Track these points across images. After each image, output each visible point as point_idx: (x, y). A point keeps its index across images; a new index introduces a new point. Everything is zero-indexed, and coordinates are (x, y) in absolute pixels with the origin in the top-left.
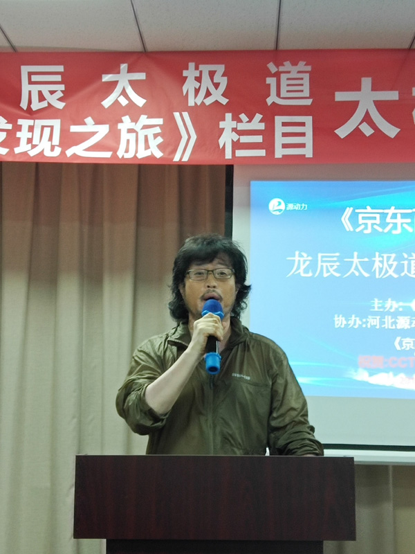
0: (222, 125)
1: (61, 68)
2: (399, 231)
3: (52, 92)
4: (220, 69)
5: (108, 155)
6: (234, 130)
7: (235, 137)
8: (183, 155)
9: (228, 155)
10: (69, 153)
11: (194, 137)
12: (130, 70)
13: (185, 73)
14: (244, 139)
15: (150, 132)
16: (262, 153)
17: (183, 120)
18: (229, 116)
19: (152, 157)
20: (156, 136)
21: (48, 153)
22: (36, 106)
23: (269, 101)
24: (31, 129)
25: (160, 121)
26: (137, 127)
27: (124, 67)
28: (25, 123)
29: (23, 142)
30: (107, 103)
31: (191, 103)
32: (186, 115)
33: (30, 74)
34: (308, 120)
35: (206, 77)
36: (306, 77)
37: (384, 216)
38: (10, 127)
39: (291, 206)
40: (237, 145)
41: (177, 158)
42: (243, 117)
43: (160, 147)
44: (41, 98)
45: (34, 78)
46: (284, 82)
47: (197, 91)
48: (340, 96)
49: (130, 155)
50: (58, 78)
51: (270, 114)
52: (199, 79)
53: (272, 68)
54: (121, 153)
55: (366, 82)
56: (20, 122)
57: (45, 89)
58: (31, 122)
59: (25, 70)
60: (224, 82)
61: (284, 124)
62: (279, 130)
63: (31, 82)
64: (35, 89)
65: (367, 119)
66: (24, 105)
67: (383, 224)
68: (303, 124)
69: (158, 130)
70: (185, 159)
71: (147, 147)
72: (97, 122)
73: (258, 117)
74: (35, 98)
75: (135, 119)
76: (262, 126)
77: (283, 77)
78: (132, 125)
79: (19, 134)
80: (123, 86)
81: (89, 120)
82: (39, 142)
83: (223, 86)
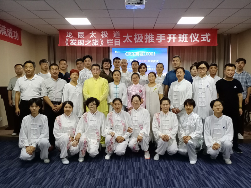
0: (107, 41)
1: (83, 32)
2: (133, 55)
3: (82, 36)
4: (107, 32)
5: (91, 45)
6: (109, 41)
8: (101, 45)
9: (108, 45)
10: (85, 45)
11: (103, 42)
12: (94, 32)
13: (102, 33)
14: (110, 43)
15: (97, 42)
16: (113, 45)
17: (101, 40)
18: (108, 39)
21: (82, 45)
22: (80, 38)
23: (114, 37)
24: (80, 41)
25: (98, 40)
26: (95, 41)
27: (93, 32)
29: (79, 43)
30: (90, 37)
34: (119, 40)
36: (119, 33)
37: (131, 53)
38: (77, 41)
39: (118, 52)
42: (110, 39)
43: (98, 44)
46: (116, 34)
47: (103, 36)
48: (124, 36)
50: (83, 34)
51: (114, 39)
52: (104, 34)
53: (114, 32)
54: (93, 45)
55: (128, 34)
59: (78, 33)
61: (116, 41)
64: (80, 35)
65: (128, 40)
66: (78, 38)
67: (131, 55)
71: (96, 44)
73: (112, 39)
76: (113, 41)
80: (93, 34)
81: (88, 40)
82: (81, 43)
83: (107, 35)
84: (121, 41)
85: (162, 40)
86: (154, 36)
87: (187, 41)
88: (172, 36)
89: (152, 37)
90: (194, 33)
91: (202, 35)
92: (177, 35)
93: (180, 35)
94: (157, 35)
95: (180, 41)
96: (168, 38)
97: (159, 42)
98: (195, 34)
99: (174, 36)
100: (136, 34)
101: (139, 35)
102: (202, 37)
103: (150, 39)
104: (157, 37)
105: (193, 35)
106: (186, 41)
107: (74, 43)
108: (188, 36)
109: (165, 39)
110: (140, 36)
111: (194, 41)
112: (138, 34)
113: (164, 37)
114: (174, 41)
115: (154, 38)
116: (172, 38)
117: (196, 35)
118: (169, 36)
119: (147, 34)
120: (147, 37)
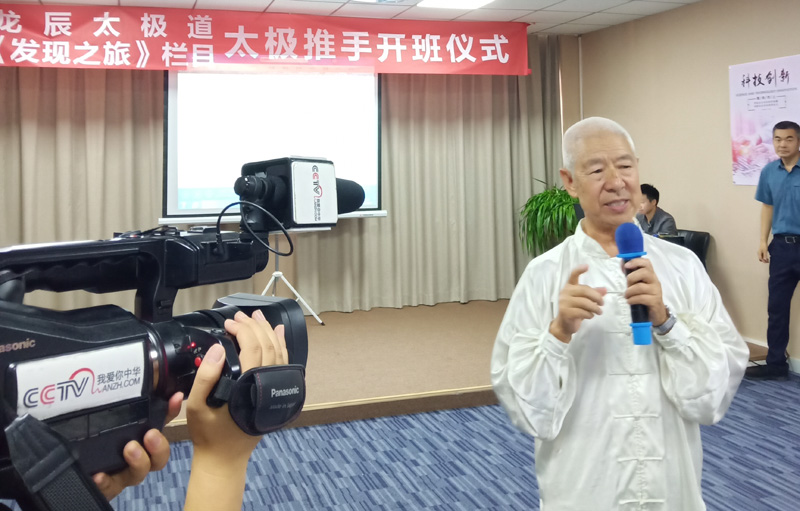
0: (163, 48)
1: (69, 14)
3: (64, 27)
4: (162, 17)
5: (98, 63)
6: (170, 51)
7: (171, 55)
8: (142, 64)
9: (167, 64)
10: (76, 62)
11: (148, 54)
12: (110, 16)
13: (142, 19)
14: (176, 56)
15: (123, 51)
16: (186, 65)
17: (142, 46)
18: (167, 44)
19: (124, 65)
20: (126, 53)
21: (63, 62)
22: (54, 34)
23: (190, 36)
24: (51, 47)
25: (128, 45)
26: (115, 48)
27: (106, 14)
28: (47, 44)
29: (47, 55)
30: (97, 34)
31: (146, 36)
32: (143, 42)
33: (51, 17)
34: (211, 47)
35: (154, 22)
36: (209, 24)
38: (38, 46)
40: (172, 60)
41: (138, 66)
42: (175, 44)
43: (129, 59)
44: (57, 29)
45: (53, 19)
46: (197, 26)
47: (149, 29)
48: (228, 35)
49: (111, 64)
50: (68, 19)
51: (190, 42)
52: (150, 23)
53: (191, 17)
54: (106, 62)
55: (241, 28)
56: (44, 43)
57: (60, 25)
58: (51, 43)
59: (48, 15)
60: (164, 25)
61: (198, 49)
62: (195, 52)
63: (51, 21)
64: (54, 25)
65: (242, 48)
66: (46, 33)
68: (208, 49)
69: (127, 50)
70: (143, 66)
71: (121, 59)
72: (92, 44)
73: (184, 44)
74: (54, 29)
75: (114, 44)
76: (186, 50)
77: (197, 23)
78: (112, 47)
79: (44, 51)
80: (106, 23)
81: (86, 43)
82: (57, 55)
83: (164, 27)
84: (219, 53)
85: (361, 53)
86: (332, 36)
87: (440, 59)
88: (392, 42)
89: (327, 43)
90: (458, 35)
91: (482, 41)
92: (409, 36)
93: (416, 38)
94: (345, 34)
95: (418, 57)
96: (379, 47)
97: (351, 58)
98: (463, 36)
99: (398, 40)
100: (271, 29)
101: (281, 31)
102: (483, 48)
103: (323, 49)
104: (345, 42)
105: (457, 39)
106: (437, 58)
107: (27, 53)
108: (442, 43)
109: (369, 50)
110: (286, 35)
111: (460, 59)
112: (278, 30)
113: (367, 42)
114: (399, 59)
115: (333, 43)
116: (392, 47)
117: (465, 40)
118: (381, 41)
119: (309, 30)
120: (309, 41)
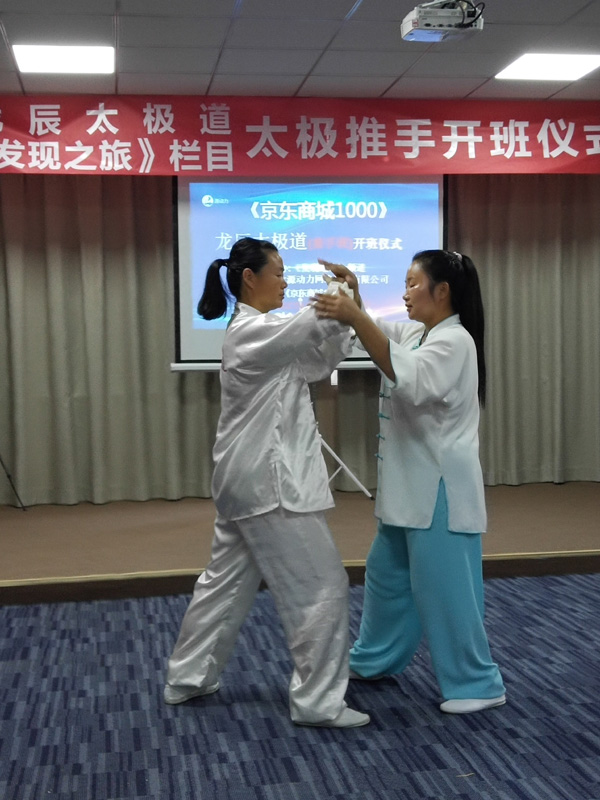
0: (171, 147)
1: (58, 107)
2: (288, 218)
3: (52, 123)
4: (168, 108)
5: (94, 168)
6: (180, 151)
7: (181, 156)
8: (146, 168)
9: (177, 169)
10: (67, 166)
11: (153, 156)
12: (106, 108)
13: (145, 111)
14: (187, 158)
15: (122, 152)
16: (199, 167)
17: (145, 145)
18: (176, 141)
19: (125, 169)
20: (126, 154)
21: (52, 167)
22: (41, 132)
23: (203, 131)
24: (38, 149)
25: (129, 144)
26: (113, 148)
27: (101, 105)
28: (33, 145)
29: (34, 159)
30: (91, 131)
31: (150, 132)
32: (146, 140)
33: (36, 111)
34: (229, 145)
35: (159, 114)
36: (227, 114)
37: (279, 207)
38: (23, 148)
39: (217, 201)
40: (182, 162)
41: (141, 171)
42: (186, 142)
43: (130, 162)
44: (45, 127)
45: (39, 113)
46: (212, 118)
47: (153, 123)
48: (250, 129)
49: (109, 168)
50: (56, 113)
51: (204, 139)
52: (154, 115)
53: (204, 107)
54: (103, 166)
55: (266, 119)
56: (30, 144)
57: (47, 121)
58: (37, 144)
59: (33, 108)
60: (171, 117)
61: (214, 148)
62: (210, 152)
63: (37, 116)
64: (40, 121)
65: (267, 145)
66: (32, 132)
67: (279, 213)
68: (225, 148)
69: (128, 151)
70: (147, 171)
71: (121, 162)
72: (85, 144)
73: (196, 142)
74: (40, 127)
75: (111, 143)
76: (198, 149)
77: (211, 114)
78: (109, 147)
79: (30, 153)
80: (102, 119)
81: (79, 143)
82: (45, 159)
83: (171, 121)
84: (239, 152)
85: (420, 148)
86: (383, 127)
87: (529, 154)
88: (462, 131)
89: (376, 135)
90: (554, 120)
91: (587, 128)
92: (485, 124)
93: (496, 126)
94: (400, 123)
95: (497, 151)
96: (445, 138)
97: (408, 156)
98: (561, 123)
99: (470, 128)
100: (303, 118)
101: (317, 122)
102: (589, 138)
103: (370, 144)
104: (400, 133)
105: (553, 126)
106: (524, 153)
107: (11, 157)
108: (532, 133)
109: (431, 143)
110: (322, 127)
111: (556, 153)
112: (313, 120)
113: (428, 133)
114: (472, 153)
115: (383, 136)
116: (463, 139)
117: (563, 127)
118: (448, 132)
119: (353, 119)
120: (353, 133)
